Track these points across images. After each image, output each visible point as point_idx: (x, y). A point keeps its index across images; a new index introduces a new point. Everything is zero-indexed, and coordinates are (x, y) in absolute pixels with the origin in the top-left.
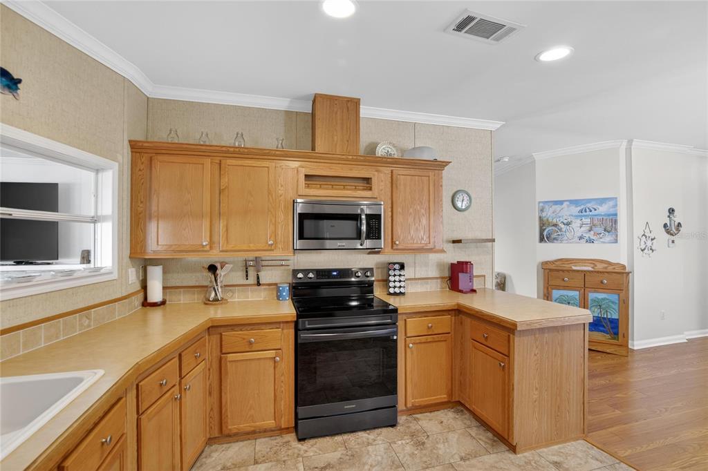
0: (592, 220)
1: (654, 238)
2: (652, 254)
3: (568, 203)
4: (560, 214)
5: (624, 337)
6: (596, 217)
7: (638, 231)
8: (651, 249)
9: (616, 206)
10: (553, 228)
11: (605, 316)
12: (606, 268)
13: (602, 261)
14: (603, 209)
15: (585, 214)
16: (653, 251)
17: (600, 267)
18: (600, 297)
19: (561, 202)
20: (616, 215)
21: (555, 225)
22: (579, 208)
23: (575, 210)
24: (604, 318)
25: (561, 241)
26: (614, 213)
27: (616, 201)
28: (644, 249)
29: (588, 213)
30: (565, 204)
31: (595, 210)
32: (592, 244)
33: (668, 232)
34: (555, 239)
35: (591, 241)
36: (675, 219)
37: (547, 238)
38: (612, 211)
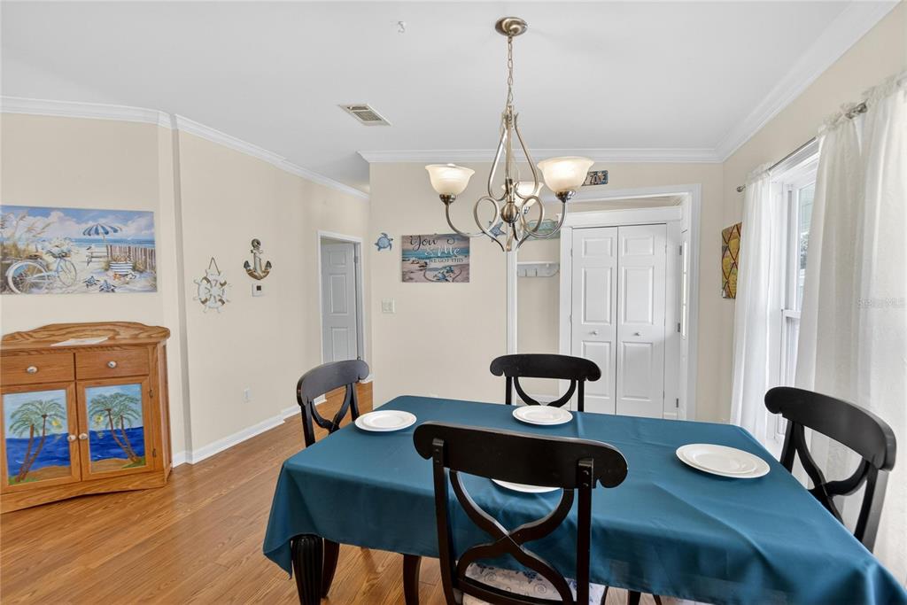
0: (110, 249)
1: (225, 283)
2: (222, 308)
3: (62, 214)
4: (44, 236)
5: (154, 455)
6: (117, 245)
7: (195, 271)
8: (220, 300)
9: (151, 225)
10: (30, 263)
11: (120, 427)
12: (136, 337)
13: (128, 325)
14: (129, 231)
15: (96, 237)
16: (223, 303)
17: (125, 336)
18: (107, 394)
19: (45, 212)
20: (152, 242)
21: (35, 257)
22: (85, 226)
23: (76, 230)
24: (116, 431)
25: (50, 289)
26: (148, 238)
27: (153, 217)
28: (206, 300)
29: (100, 237)
30: (54, 216)
31: (116, 231)
32: (111, 294)
33: (251, 274)
34: (35, 285)
35: (109, 289)
36: (261, 256)
37: (16, 283)
38: (144, 235)
